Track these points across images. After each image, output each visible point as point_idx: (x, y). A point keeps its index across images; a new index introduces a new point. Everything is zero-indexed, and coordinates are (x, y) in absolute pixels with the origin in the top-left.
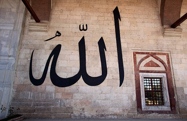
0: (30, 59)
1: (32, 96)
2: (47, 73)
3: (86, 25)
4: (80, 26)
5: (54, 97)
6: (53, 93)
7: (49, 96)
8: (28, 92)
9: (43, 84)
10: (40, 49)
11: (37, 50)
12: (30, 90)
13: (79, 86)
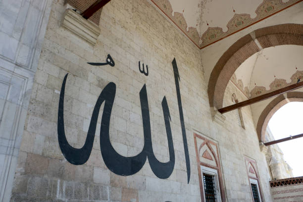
0: (59, 93)
1: (64, 190)
2: (95, 138)
3: (147, 66)
4: (139, 62)
5: (109, 195)
6: (108, 188)
7: (101, 195)
8: (54, 179)
9: (88, 162)
10: (80, 77)
11: (74, 76)
12: (61, 175)
13: (145, 176)
